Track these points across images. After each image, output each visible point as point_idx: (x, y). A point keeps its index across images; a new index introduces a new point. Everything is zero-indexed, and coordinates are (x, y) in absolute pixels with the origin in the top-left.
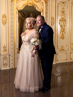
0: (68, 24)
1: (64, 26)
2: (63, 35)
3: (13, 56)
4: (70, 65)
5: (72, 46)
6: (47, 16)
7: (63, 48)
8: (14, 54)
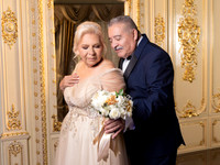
0: (204, 38)
1: (194, 42)
2: (190, 70)
3: (41, 139)
4: (214, 157)
5: (218, 102)
6: (141, 15)
7: (190, 109)
8: (44, 136)
